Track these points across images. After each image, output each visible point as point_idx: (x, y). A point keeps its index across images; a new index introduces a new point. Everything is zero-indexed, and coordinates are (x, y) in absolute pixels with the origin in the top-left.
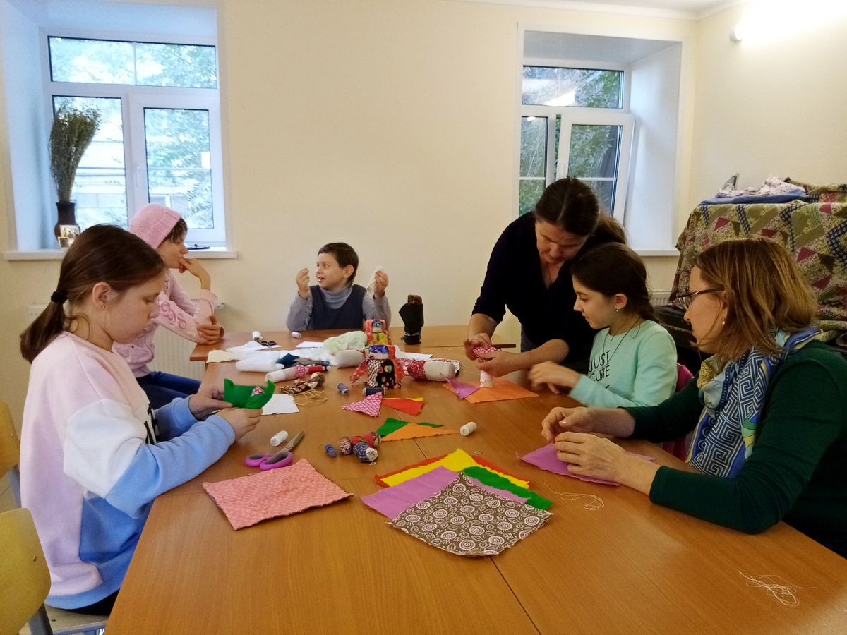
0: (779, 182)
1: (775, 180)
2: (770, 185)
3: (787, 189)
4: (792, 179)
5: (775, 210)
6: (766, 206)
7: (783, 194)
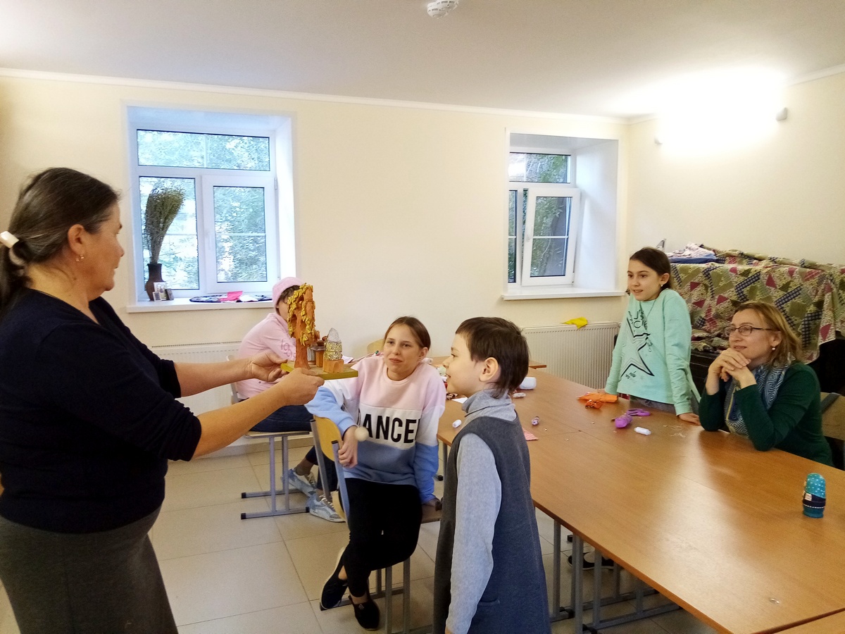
0: (697, 247)
1: (693, 246)
2: (690, 249)
3: (703, 253)
4: (705, 245)
5: (699, 269)
6: (692, 265)
7: (702, 257)
